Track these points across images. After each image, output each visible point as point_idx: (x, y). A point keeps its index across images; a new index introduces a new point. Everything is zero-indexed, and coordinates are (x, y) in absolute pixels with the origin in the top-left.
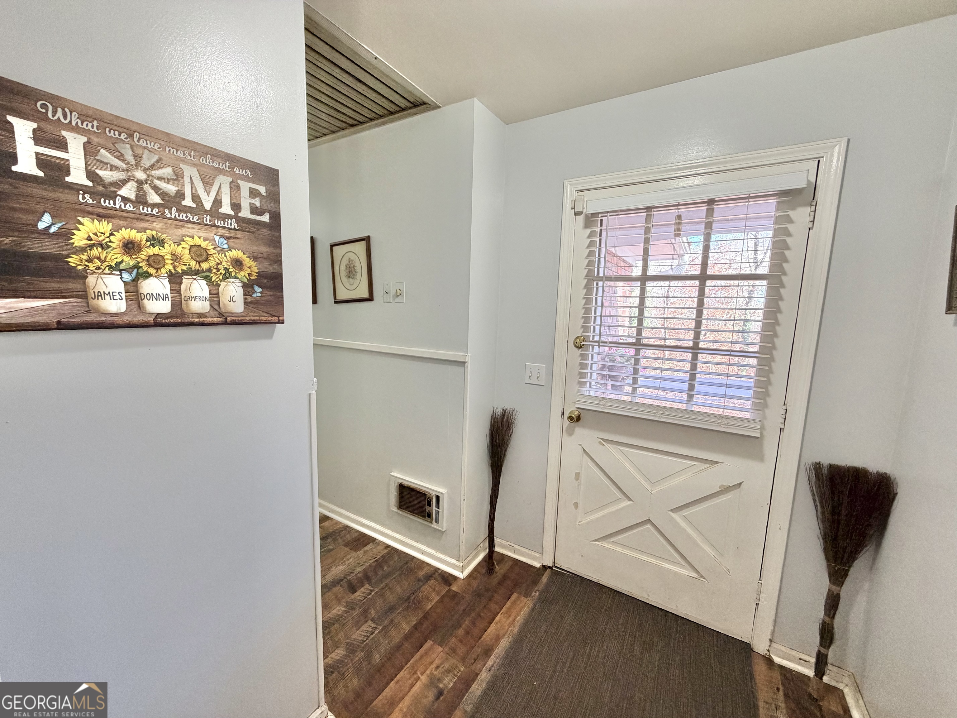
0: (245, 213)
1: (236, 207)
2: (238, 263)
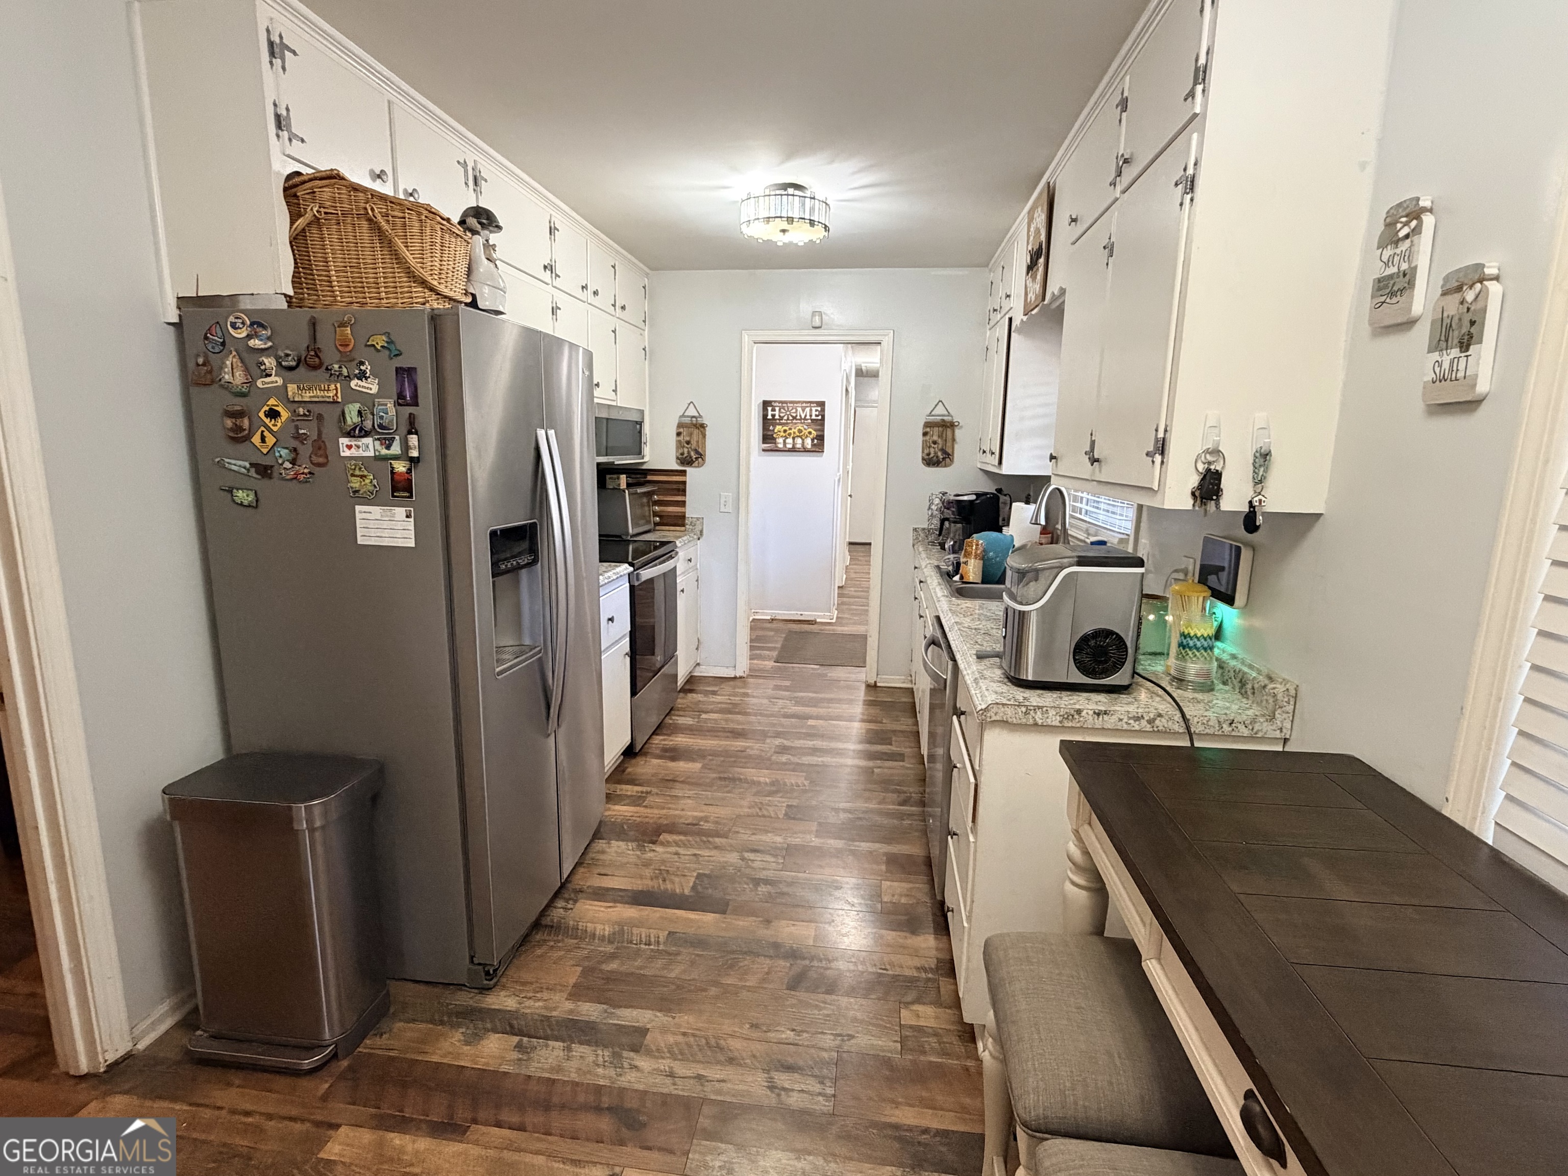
0: (814, 417)
1: (811, 416)
2: (810, 433)
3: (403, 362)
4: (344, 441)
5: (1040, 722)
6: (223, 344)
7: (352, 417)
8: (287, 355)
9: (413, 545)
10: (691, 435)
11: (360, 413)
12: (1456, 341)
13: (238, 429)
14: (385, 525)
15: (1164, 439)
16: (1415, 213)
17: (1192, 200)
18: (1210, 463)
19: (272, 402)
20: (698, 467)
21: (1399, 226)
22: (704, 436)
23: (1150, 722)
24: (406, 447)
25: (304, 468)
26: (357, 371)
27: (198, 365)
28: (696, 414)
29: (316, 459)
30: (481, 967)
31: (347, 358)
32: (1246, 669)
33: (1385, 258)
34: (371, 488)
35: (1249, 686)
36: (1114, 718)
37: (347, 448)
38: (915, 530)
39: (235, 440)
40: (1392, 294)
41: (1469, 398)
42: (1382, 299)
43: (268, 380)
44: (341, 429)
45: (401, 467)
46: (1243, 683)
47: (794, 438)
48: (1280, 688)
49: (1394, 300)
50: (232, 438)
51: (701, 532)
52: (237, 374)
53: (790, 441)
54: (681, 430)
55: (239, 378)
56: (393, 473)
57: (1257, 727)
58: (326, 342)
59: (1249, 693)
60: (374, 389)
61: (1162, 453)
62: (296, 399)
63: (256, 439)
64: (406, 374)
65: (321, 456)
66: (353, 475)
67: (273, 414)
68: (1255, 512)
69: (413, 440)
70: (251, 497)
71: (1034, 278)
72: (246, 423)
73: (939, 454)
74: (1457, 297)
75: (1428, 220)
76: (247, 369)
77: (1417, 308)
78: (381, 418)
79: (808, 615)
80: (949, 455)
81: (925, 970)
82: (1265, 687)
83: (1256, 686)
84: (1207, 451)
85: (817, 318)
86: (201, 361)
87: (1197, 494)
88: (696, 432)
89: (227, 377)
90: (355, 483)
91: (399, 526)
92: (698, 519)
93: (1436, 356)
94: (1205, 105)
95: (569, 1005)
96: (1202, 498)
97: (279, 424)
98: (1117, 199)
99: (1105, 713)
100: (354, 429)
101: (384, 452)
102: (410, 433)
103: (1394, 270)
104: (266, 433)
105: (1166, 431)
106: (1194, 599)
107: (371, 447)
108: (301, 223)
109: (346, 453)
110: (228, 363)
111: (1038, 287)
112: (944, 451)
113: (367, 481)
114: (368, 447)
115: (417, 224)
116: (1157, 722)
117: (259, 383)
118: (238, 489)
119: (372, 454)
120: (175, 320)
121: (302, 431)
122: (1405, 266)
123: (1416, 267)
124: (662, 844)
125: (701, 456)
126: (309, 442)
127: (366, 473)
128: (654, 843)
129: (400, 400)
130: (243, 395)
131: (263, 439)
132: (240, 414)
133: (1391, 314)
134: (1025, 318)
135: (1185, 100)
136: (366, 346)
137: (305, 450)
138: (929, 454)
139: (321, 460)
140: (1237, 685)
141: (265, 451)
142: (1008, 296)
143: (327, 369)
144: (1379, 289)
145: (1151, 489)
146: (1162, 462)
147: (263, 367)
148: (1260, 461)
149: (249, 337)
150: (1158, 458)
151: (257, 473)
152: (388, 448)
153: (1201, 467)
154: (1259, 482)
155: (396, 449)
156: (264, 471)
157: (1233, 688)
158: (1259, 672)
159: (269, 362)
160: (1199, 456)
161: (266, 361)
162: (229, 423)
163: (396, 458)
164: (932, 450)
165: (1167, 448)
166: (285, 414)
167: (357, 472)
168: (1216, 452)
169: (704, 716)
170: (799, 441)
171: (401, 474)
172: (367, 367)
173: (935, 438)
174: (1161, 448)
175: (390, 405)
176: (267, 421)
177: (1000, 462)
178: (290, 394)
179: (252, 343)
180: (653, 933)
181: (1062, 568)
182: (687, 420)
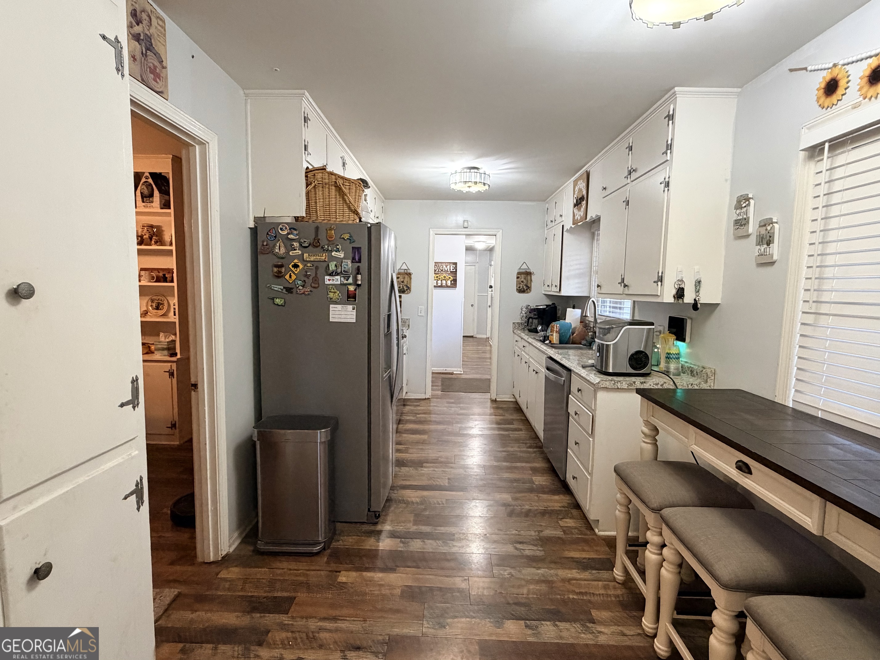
1: (450, 269)
2: (450, 278)
3: (355, 245)
4: (327, 278)
5: (619, 387)
6: (275, 237)
7: (332, 267)
8: (305, 242)
9: (355, 321)
10: (404, 278)
11: (336, 265)
12: (765, 243)
13: (280, 272)
14: (343, 313)
15: (662, 276)
16: (748, 199)
17: (668, 190)
18: (680, 285)
19: (296, 261)
20: (407, 294)
21: (742, 203)
22: (411, 279)
23: (662, 385)
24: (355, 280)
25: (308, 289)
26: (335, 249)
27: (263, 245)
28: (407, 268)
29: (313, 285)
30: (373, 513)
31: (330, 242)
32: (692, 366)
33: (737, 213)
34: (338, 297)
35: (695, 372)
36: (648, 384)
37: (328, 280)
38: (514, 323)
39: (278, 277)
40: (741, 225)
41: (771, 261)
42: (738, 227)
43: (294, 252)
44: (326, 272)
45: (352, 288)
46: (692, 372)
47: (441, 281)
48: (708, 371)
49: (742, 228)
50: (276, 276)
51: (409, 326)
52: (281, 249)
53: (439, 282)
54: (399, 276)
55: (283, 250)
56: (348, 291)
57: (701, 386)
58: (322, 236)
59: (695, 374)
60: (342, 256)
61: (661, 282)
62: (307, 260)
63: (287, 277)
64: (357, 250)
65: (316, 284)
66: (330, 292)
67: (296, 266)
68: (697, 303)
69: (359, 277)
70: (283, 301)
71: (579, 210)
72: (283, 270)
73: (525, 287)
74: (765, 228)
75: (752, 202)
76: (285, 247)
77: (751, 230)
78: (345, 268)
79: (449, 370)
80: (529, 287)
81: (563, 507)
82: (702, 371)
83: (698, 371)
84: (678, 280)
85: (466, 223)
86: (265, 244)
87: (676, 296)
88: (406, 276)
89: (277, 250)
90: (331, 295)
91: (349, 313)
92: (407, 319)
93: (759, 247)
94: (672, 157)
95: (415, 527)
96: (678, 298)
97: (298, 270)
98: (628, 184)
99: (645, 382)
100: (333, 273)
101: (345, 282)
102: (358, 274)
103: (741, 217)
104: (292, 274)
105: (662, 273)
106: (670, 339)
107: (339, 280)
108: (310, 187)
109: (327, 282)
110: (278, 245)
111: (582, 213)
112: (527, 286)
113: (337, 294)
114: (337, 280)
115: (354, 188)
116: (664, 385)
117: (291, 253)
118: (276, 298)
119: (339, 283)
120: (253, 226)
121: (308, 273)
122: (745, 216)
123: (749, 217)
124: (425, 467)
125: (409, 288)
126: (311, 278)
127: (336, 291)
128: (422, 467)
129: (353, 260)
130: (283, 258)
131: (290, 276)
132: (281, 266)
133: (741, 232)
134: (573, 226)
135: (663, 154)
136: (341, 238)
137: (309, 281)
138: (520, 287)
139: (317, 286)
140: (689, 373)
141: (291, 282)
142: (561, 216)
143: (322, 247)
144: (736, 223)
145: (658, 295)
146: (661, 285)
147: (293, 247)
148: (697, 284)
149: (288, 234)
150: (659, 283)
151: (286, 291)
152: (347, 280)
153: (676, 286)
154: (697, 291)
155: (350, 280)
156: (289, 290)
157: (688, 374)
158: (699, 366)
159: (296, 244)
160: (675, 282)
161: (295, 244)
162: (275, 270)
163: (350, 284)
164: (521, 285)
165: (663, 279)
166: (301, 266)
167: (332, 291)
168: (682, 281)
169: (418, 416)
170: (444, 282)
171: (352, 291)
172: (339, 247)
173: (523, 280)
174: (661, 279)
175: (349, 262)
176: (293, 269)
177: (560, 290)
178: (305, 257)
179: (289, 236)
180: (439, 500)
181: (623, 327)
182: (402, 271)
